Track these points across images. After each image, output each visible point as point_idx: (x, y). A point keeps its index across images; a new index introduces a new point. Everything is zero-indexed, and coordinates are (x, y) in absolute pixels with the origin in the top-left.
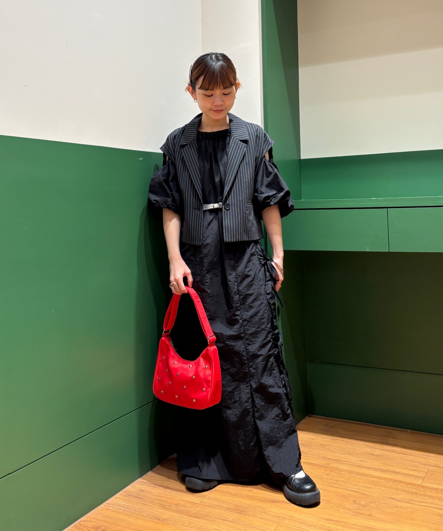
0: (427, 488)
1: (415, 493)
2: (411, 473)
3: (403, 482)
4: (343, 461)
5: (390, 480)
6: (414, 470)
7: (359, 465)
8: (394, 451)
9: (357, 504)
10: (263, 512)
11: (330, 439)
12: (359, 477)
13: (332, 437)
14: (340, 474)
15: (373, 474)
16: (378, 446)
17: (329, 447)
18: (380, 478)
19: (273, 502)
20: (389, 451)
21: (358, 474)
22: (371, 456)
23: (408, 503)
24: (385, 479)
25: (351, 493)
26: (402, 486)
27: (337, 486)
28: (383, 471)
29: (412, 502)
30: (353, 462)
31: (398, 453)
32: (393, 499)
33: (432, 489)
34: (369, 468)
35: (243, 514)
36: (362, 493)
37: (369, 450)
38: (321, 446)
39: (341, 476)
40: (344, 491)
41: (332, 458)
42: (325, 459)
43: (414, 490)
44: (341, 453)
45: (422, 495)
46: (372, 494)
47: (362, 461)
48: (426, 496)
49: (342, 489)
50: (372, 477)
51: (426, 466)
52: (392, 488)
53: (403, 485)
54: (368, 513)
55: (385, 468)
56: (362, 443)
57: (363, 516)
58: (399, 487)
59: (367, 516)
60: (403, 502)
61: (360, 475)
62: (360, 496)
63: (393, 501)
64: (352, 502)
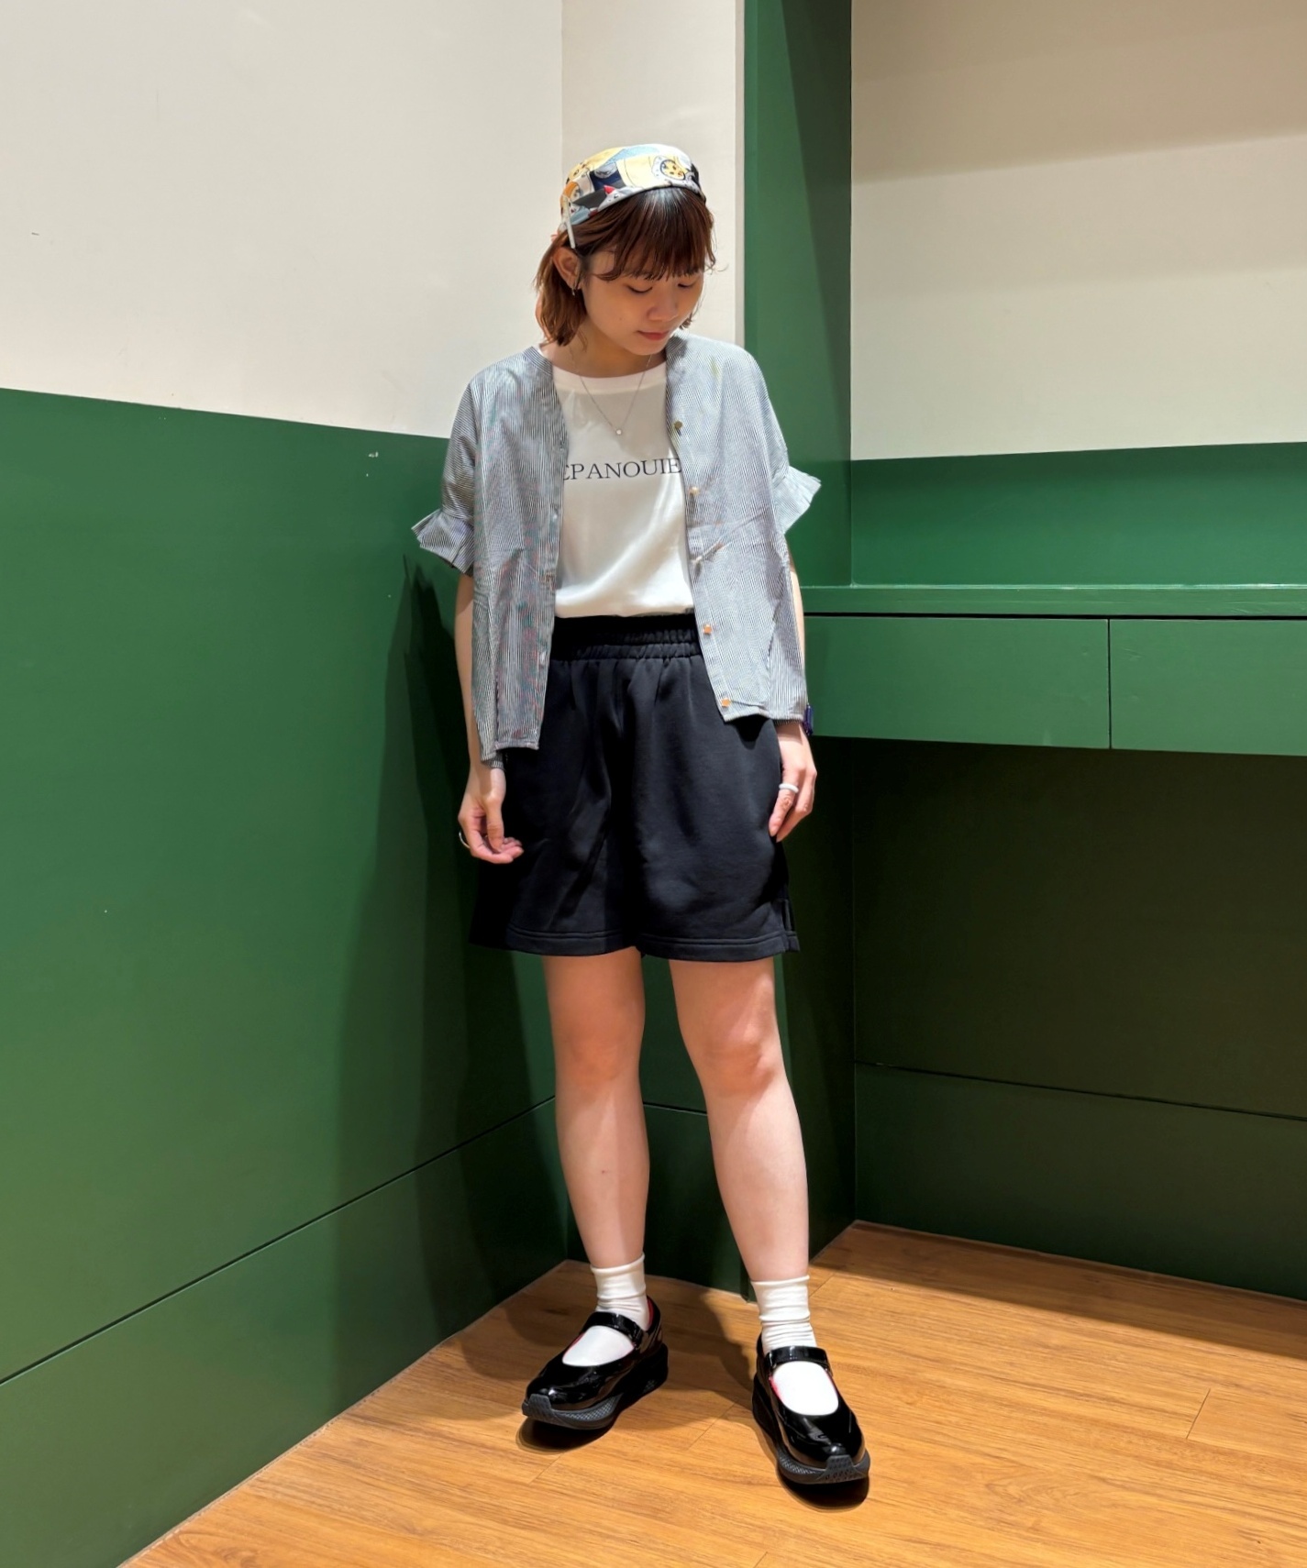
0: (1205, 1448)
1: (1170, 1465)
2: (1158, 1402)
3: (1133, 1428)
4: (955, 1363)
5: (1095, 1422)
6: (1167, 1395)
7: (1002, 1376)
8: (1106, 1337)
9: (996, 1493)
10: (722, 1515)
11: (919, 1295)
12: (1005, 1411)
13: (924, 1292)
14: (948, 1402)
15: (1045, 1404)
16: (1060, 1319)
17: (915, 1320)
18: (1064, 1416)
19: (749, 1483)
20: (1091, 1334)
21: (1000, 1402)
22: (1040, 1349)
23: (1147, 1493)
24: (1079, 1419)
25: (979, 1460)
26: (1130, 1442)
27: (938, 1438)
28: (1072, 1394)
29: (1159, 1492)
30: (984, 1365)
31: (1119, 1342)
32: (1103, 1480)
33: (1218, 1452)
34: (1033, 1386)
35: (661, 1519)
36: (1013, 1462)
37: (1033, 1331)
38: (892, 1316)
39: (951, 1408)
40: (960, 1455)
41: (923, 1352)
42: (906, 1357)
43: (1165, 1456)
44: (949, 1340)
45: (1187, 1470)
46: (1041, 1465)
47: (1011, 1364)
48: (1201, 1472)
49: (954, 1447)
50: (1042, 1415)
51: (1203, 1384)
52: (1101, 1448)
53: (1135, 1439)
54: (1030, 1522)
55: (1079, 1386)
56: (1012, 1310)
57: (1014, 1531)
58: (1122, 1444)
59: (1027, 1531)
60: (1133, 1490)
61: (1006, 1406)
62: (1005, 1470)
63: (1105, 1487)
64: (983, 1489)
